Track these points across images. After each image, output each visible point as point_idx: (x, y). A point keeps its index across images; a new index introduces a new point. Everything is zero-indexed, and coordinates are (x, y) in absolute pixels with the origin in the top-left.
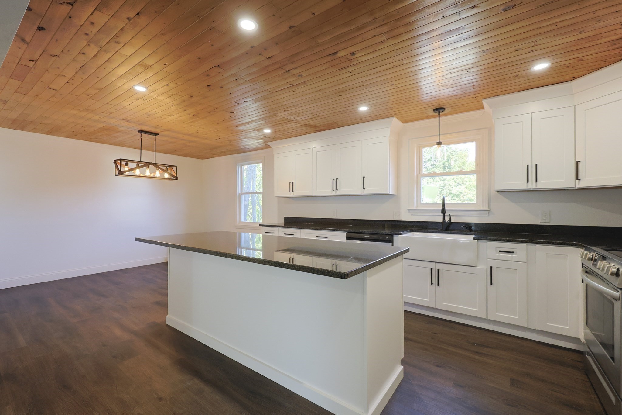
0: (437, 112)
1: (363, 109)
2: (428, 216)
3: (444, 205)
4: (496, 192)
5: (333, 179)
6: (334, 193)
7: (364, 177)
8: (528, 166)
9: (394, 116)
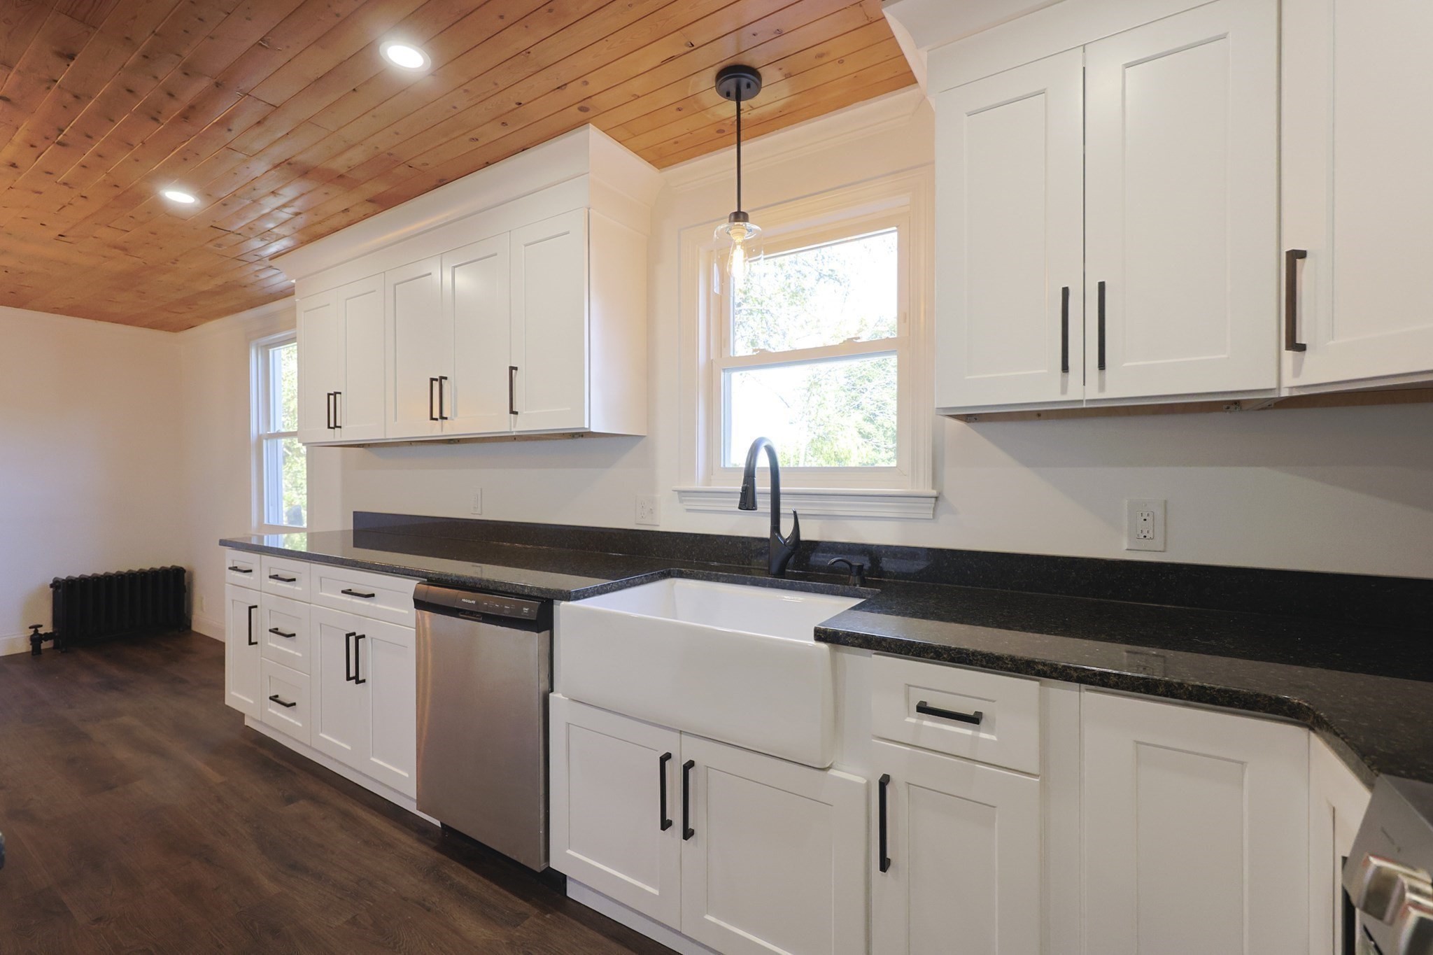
0: (731, 87)
4: (954, 420)
5: (432, 379)
6: (433, 431)
7: (512, 368)
8: (1066, 292)
9: (588, 123)
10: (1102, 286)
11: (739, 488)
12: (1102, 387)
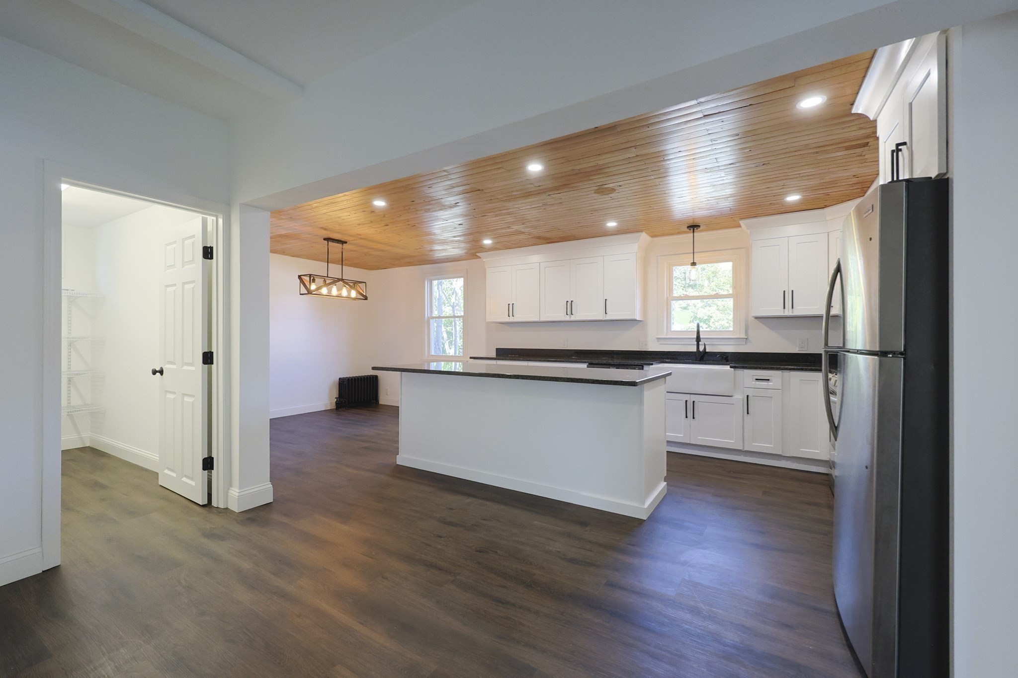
0: (692, 229)
1: (612, 224)
2: (680, 346)
3: (698, 332)
4: (753, 319)
5: (567, 302)
6: (568, 318)
7: (606, 300)
8: (784, 291)
9: (642, 231)
10: (792, 291)
11: (695, 337)
12: (792, 313)
